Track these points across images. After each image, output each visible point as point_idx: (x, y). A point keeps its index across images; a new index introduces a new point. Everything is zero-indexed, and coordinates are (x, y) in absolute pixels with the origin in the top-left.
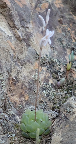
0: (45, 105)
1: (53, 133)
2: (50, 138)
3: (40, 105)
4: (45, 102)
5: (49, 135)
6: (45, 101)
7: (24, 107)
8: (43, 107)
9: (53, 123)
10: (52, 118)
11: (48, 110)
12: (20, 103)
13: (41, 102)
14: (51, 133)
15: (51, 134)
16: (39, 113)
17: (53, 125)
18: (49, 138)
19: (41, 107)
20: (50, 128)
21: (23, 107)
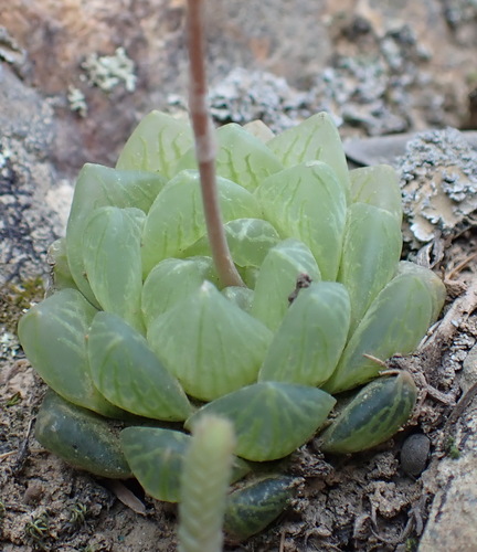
0: (394, 72)
1: (449, 452)
2: (399, 503)
3: (335, 62)
4: (395, 36)
5: (389, 459)
6: (396, 25)
7: (155, 80)
8: (372, 88)
9: (453, 295)
10: (449, 223)
11: (420, 124)
12: (105, 34)
13: (355, 32)
14: (416, 430)
15: (418, 445)
16: (292, 163)
17: (452, 318)
18: (386, 499)
19: (350, 85)
20: (412, 376)
21: (144, 85)
